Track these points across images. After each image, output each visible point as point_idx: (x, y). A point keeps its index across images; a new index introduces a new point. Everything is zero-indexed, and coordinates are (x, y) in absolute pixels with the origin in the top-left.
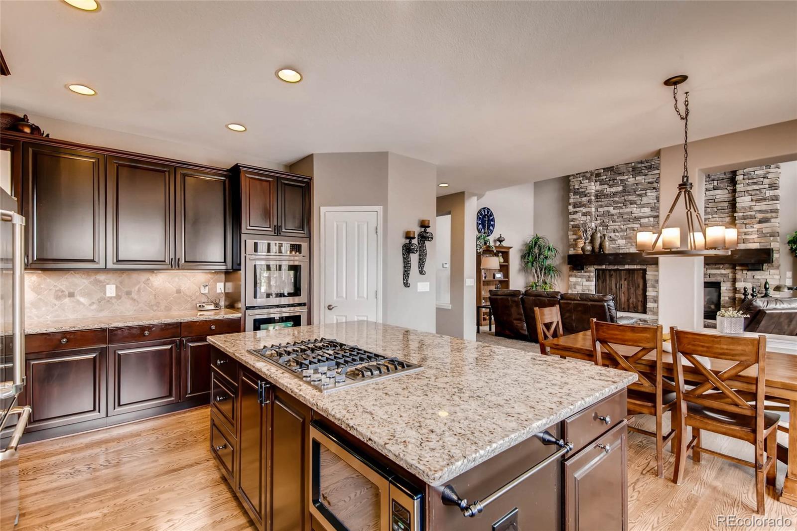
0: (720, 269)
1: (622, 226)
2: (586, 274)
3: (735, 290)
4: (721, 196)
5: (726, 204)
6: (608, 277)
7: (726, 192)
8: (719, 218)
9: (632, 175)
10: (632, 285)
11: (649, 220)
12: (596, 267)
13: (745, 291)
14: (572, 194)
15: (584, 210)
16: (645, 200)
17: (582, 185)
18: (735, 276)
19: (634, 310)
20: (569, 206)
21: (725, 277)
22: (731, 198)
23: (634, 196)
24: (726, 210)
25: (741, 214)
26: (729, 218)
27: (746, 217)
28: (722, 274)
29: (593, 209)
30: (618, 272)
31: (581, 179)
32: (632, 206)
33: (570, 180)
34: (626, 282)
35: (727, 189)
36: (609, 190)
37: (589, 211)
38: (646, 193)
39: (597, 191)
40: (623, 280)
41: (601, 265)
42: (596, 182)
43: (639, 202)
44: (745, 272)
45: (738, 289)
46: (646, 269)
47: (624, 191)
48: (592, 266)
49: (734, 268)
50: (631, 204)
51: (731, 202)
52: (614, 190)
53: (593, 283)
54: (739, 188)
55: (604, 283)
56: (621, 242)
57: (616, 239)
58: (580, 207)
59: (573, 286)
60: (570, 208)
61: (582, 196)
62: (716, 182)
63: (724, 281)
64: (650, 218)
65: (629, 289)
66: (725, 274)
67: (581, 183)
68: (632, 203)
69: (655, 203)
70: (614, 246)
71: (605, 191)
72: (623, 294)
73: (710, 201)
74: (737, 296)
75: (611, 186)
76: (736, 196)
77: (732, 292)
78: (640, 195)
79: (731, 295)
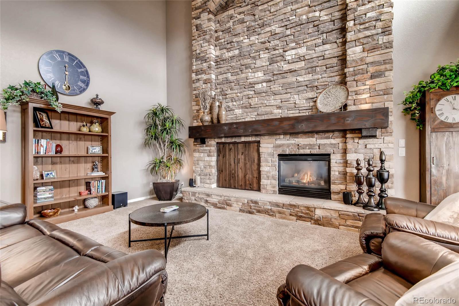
0: (329, 138)
1: (239, 94)
2: (207, 148)
3: (346, 163)
4: (330, 51)
5: (335, 60)
6: (227, 150)
7: (335, 45)
8: (328, 77)
9: (247, 36)
10: (248, 159)
11: (262, 85)
12: (217, 140)
13: (358, 164)
14: (194, 60)
15: (204, 77)
16: (259, 63)
17: (203, 49)
18: (346, 146)
19: (250, 187)
20: (192, 74)
21: (334, 147)
22: (341, 53)
23: (249, 60)
24: (336, 68)
25: (351, 69)
26: (339, 77)
27: (357, 72)
28: (332, 144)
29: (213, 77)
30: (236, 145)
31: (202, 42)
32: (247, 71)
33: (193, 45)
34: (243, 157)
35: (336, 42)
36: (227, 55)
37: (209, 77)
38: (259, 55)
39: (217, 57)
40: (240, 154)
41: (221, 138)
42: (216, 46)
43: (253, 66)
44: (356, 140)
45: (349, 162)
46: (259, 141)
47: (240, 55)
48: (213, 139)
49: (344, 137)
50: (246, 68)
51: (340, 58)
52: (231, 54)
53: (214, 159)
54: (350, 36)
55: (224, 158)
56: (238, 112)
57: (233, 109)
58: (202, 74)
59: (196, 162)
60: (194, 75)
61: (203, 62)
62: (325, 35)
63: (334, 153)
64: (263, 84)
65: (245, 164)
66: (335, 144)
67: (202, 47)
68: (247, 66)
69: (267, 66)
70: (232, 116)
71: (224, 56)
72: (240, 170)
73: (320, 58)
74: (348, 170)
75: (229, 50)
76: (347, 47)
77: (342, 165)
78: (254, 58)
79: (341, 169)
